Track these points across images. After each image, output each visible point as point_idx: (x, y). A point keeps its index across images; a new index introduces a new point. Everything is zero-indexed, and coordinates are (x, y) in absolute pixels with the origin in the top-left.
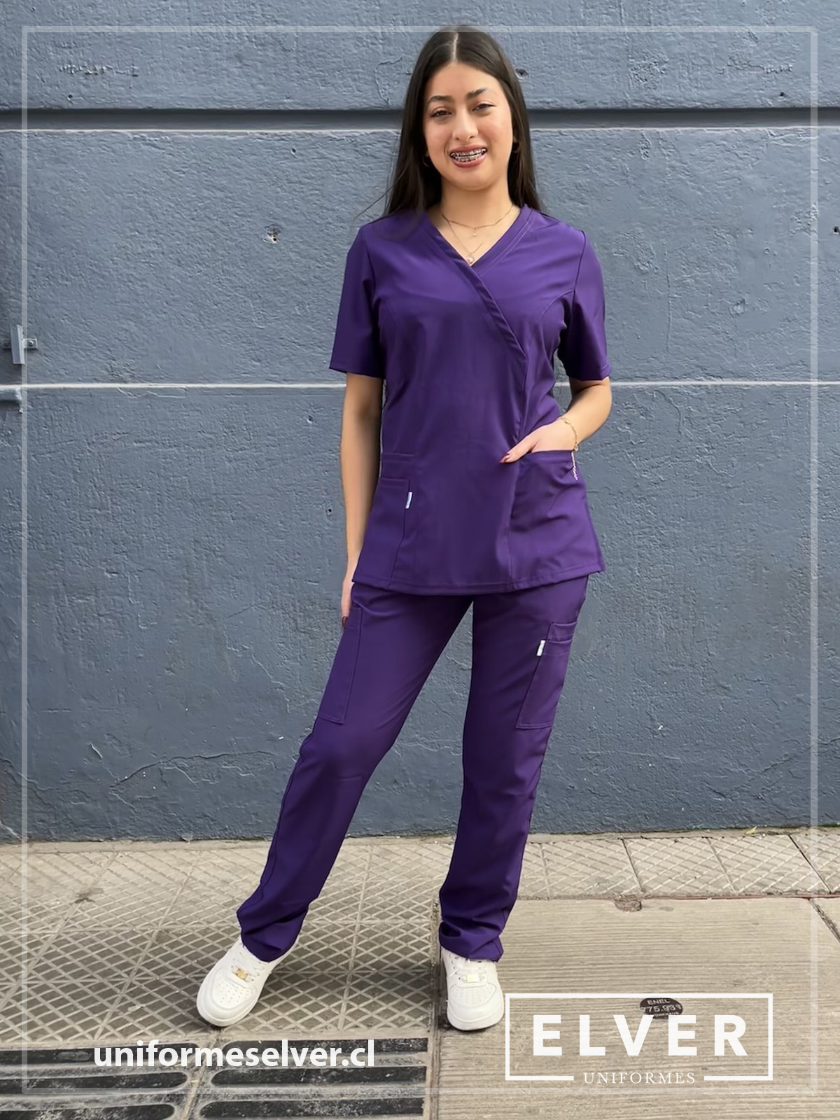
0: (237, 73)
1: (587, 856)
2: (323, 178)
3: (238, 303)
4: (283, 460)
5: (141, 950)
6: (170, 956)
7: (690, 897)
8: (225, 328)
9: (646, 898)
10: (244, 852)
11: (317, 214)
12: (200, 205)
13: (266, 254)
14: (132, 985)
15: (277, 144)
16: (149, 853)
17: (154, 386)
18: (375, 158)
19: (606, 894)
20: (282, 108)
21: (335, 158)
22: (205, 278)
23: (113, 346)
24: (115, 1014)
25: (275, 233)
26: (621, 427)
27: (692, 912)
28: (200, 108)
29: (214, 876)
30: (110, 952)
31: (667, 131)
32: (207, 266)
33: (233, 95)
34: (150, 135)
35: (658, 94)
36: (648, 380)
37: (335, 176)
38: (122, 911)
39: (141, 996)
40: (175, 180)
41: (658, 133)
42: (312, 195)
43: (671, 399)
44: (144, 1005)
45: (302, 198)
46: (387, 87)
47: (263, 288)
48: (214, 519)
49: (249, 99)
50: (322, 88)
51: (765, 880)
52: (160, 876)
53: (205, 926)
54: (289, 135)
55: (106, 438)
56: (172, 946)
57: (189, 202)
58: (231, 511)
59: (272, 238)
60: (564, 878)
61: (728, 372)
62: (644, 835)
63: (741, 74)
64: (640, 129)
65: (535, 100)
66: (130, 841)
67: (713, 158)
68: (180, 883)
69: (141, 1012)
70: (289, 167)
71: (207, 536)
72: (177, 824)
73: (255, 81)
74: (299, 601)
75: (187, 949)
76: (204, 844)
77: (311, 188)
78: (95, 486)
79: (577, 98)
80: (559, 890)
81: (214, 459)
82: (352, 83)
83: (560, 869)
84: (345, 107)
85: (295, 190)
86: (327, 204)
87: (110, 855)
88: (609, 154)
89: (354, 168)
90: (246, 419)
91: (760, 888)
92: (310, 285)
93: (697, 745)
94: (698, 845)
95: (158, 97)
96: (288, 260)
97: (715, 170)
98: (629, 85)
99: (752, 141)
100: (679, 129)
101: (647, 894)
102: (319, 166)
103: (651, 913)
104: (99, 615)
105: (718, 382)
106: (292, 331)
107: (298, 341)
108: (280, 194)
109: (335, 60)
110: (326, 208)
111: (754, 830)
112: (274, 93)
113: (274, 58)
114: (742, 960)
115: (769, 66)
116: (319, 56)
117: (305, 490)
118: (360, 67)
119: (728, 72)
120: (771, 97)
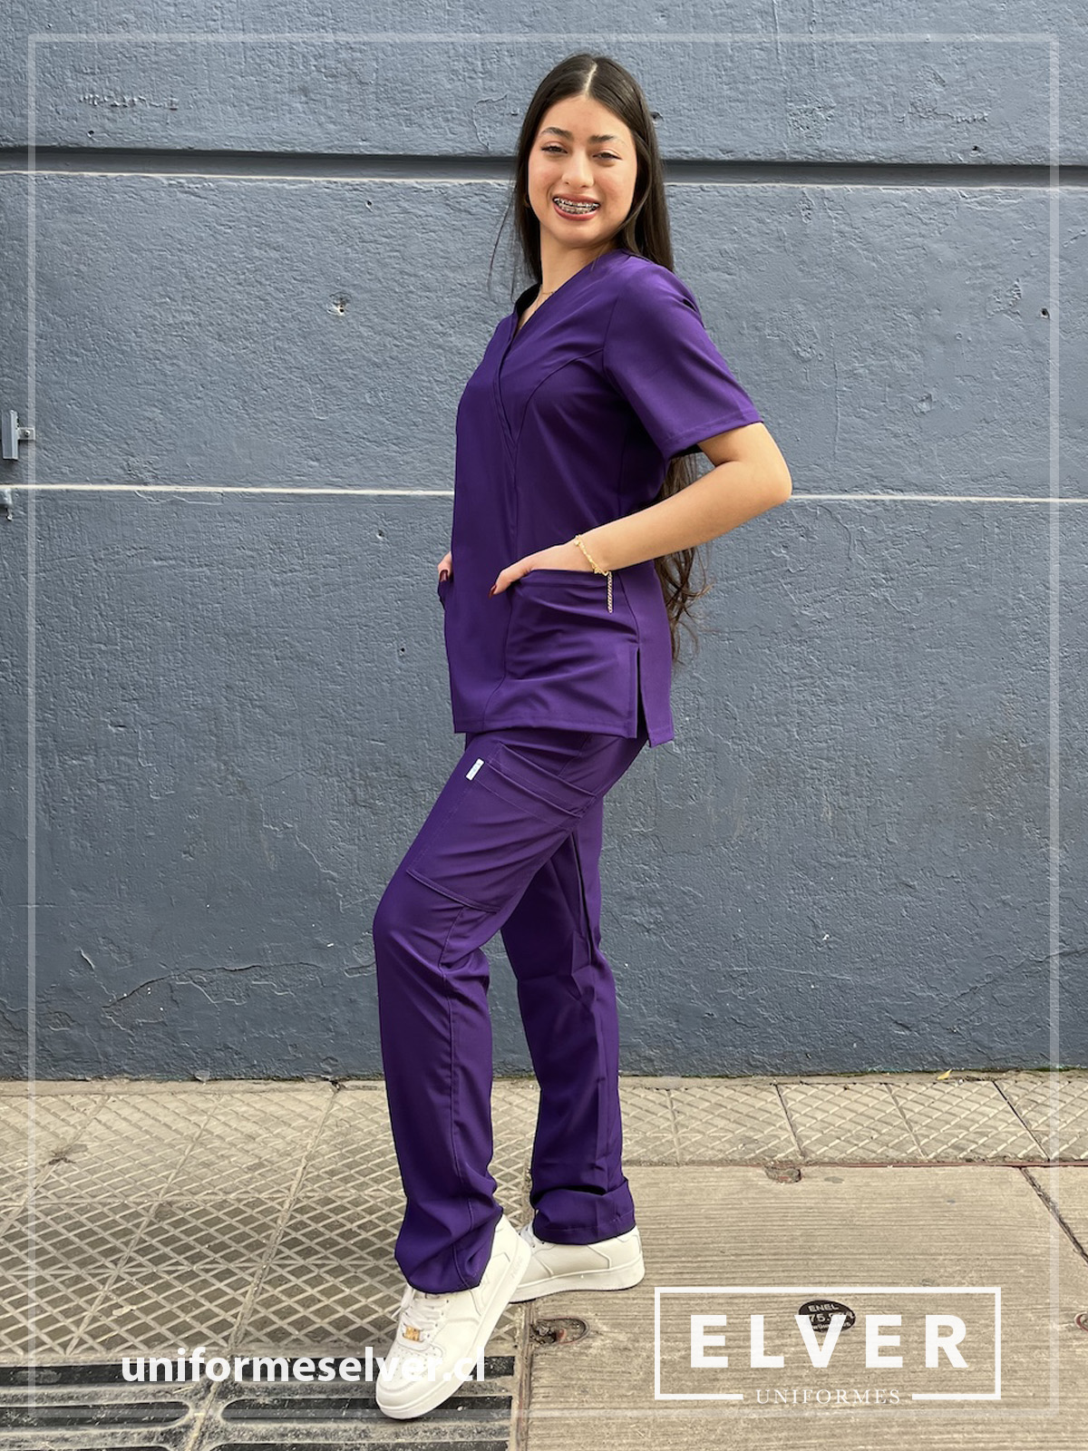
0: (301, 110)
1: (729, 1107)
2: (405, 237)
3: (293, 387)
4: (345, 585)
5: (134, 1229)
6: (173, 1239)
7: (864, 1163)
8: (275, 419)
9: (807, 1164)
10: (276, 1097)
11: (396, 281)
12: (248, 266)
13: (331, 329)
14: (119, 1279)
15: (348, 195)
16: (151, 1097)
17: (182, 489)
18: (470, 213)
19: (753, 1158)
20: (355, 152)
21: (421, 213)
22: (252, 356)
23: (133, 438)
24: (94, 1320)
25: (343, 302)
26: (776, 551)
27: (867, 1185)
28: (253, 149)
29: (236, 1129)
30: (92, 1232)
31: (834, 189)
32: (255, 342)
33: (296, 136)
34: (190, 181)
35: (823, 145)
36: (810, 493)
37: (420, 235)
38: (111, 1176)
39: (131, 1294)
40: (218, 236)
41: (823, 191)
42: (390, 257)
43: (839, 516)
44: (135, 1307)
45: (378, 260)
46: (488, 129)
47: (326, 369)
48: (253, 659)
49: (316, 141)
50: (406, 129)
51: (964, 1142)
52: (164, 1128)
53: (221, 1197)
54: (365, 184)
55: (118, 553)
56: (176, 1225)
57: (235, 263)
58: (276, 649)
59: (338, 309)
60: (699, 1137)
61: (911, 484)
62: (804, 1080)
63: (924, 122)
64: (800, 186)
65: (670, 149)
66: (126, 1081)
67: (890, 223)
68: (189, 1138)
69: (129, 1317)
70: (364, 223)
71: (243, 681)
72: (191, 1058)
73: (323, 119)
74: (359, 766)
75: (196, 1230)
76: (226, 1085)
77: (388, 249)
78: (101, 614)
79: (723, 147)
80: (692, 1153)
81: (255, 583)
82: (443, 124)
83: (695, 1124)
84: (434, 152)
85: (368, 251)
86: (409, 269)
87: (98, 1099)
88: (763, 215)
89: (444, 226)
90: (298, 533)
91: (956, 1153)
92: (384, 368)
93: (873, 960)
94: (875, 1093)
95: (201, 135)
96: (358, 336)
97: (893, 237)
98: (787, 133)
99: (940, 204)
100: (849, 187)
101: (808, 1159)
102: (400, 222)
103: (813, 1185)
104: (99, 781)
105: (899, 497)
106: (360, 424)
107: (369, 436)
108: (350, 256)
109: (423, 96)
110: (407, 274)
111: (947, 1074)
112: (347, 134)
113: (348, 93)
114: (933, 1250)
115: (960, 114)
116: (404, 91)
117: (372, 624)
118: (454, 103)
119: (909, 121)
120: (962, 152)
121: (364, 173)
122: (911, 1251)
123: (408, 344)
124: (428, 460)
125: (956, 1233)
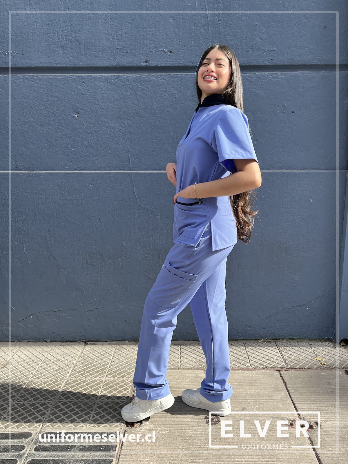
0: (62, 53)
2: (95, 93)
3: (64, 140)
4: (81, 200)
6: (31, 393)
8: (59, 150)
10: (68, 347)
11: (93, 107)
12: (48, 103)
13: (74, 122)
14: (13, 405)
15: (77, 80)
16: (32, 347)
17: (32, 172)
18: (115, 85)
19: (201, 367)
20: (79, 66)
21: (100, 85)
22: (51, 131)
23: (17, 156)
27: (232, 376)
28: (48, 66)
29: (55, 357)
32: (52, 127)
33: (61, 61)
34: (29, 76)
37: (100, 92)
40: (39, 94)
42: (91, 99)
44: (16, 415)
45: (87, 100)
46: (119, 58)
47: (73, 135)
48: (55, 222)
49: (67, 63)
50: (94, 58)
51: (263, 362)
53: (46, 379)
54: (82, 76)
55: (15, 191)
57: (44, 102)
58: (62, 219)
59: (76, 115)
60: (187, 360)
63: (256, 52)
65: (176, 62)
66: (26, 342)
67: (245, 85)
68: (41, 360)
70: (82, 88)
71: (53, 228)
72: (44, 335)
73: (68, 56)
74: (88, 253)
76: (54, 343)
77: (90, 96)
80: (184, 366)
82: (105, 56)
84: (103, 65)
85: (84, 97)
87: (18, 347)
89: (107, 89)
90: (67, 184)
91: (260, 366)
92: (90, 134)
93: (240, 308)
94: (240, 346)
95: (32, 62)
96: (82, 124)
97: (246, 89)
99: (260, 78)
102: (93, 88)
104: (13, 258)
106: (84, 151)
107: (87, 155)
108: (79, 99)
109: (99, 47)
110: (96, 104)
111: (262, 340)
112: (76, 60)
113: (75, 47)
114: (247, 398)
115: (267, 49)
116: (93, 46)
117: (90, 211)
118: (108, 50)
119: (250, 51)
120: (268, 61)
121: (82, 72)
122: (241, 399)
123: (97, 126)
124: (105, 162)
125: (255, 392)
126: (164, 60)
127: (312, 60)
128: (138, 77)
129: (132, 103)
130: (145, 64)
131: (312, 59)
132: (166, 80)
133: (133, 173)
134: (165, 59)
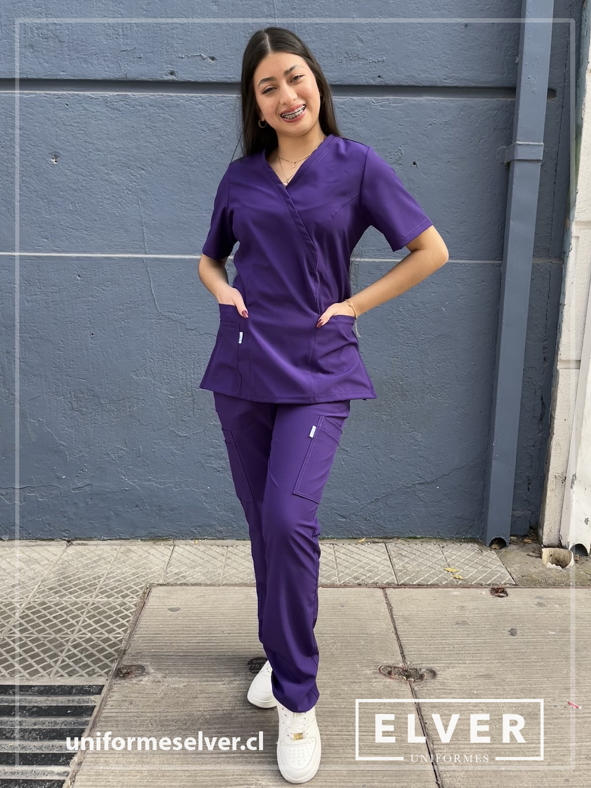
0: (30, 55)
2: (86, 123)
3: (33, 202)
4: (62, 302)
8: (25, 218)
11: (82, 146)
12: (8, 139)
13: (50, 171)
15: (56, 100)
18: (119, 110)
20: (59, 78)
21: (94, 110)
22: (12, 185)
25: (56, 157)
28: (6, 77)
32: (13, 178)
33: (28, 69)
37: (94, 122)
42: (79, 133)
45: (73, 135)
46: (126, 66)
47: (49, 192)
49: (38, 72)
50: (84, 65)
51: (360, 575)
54: (64, 95)
58: (30, 333)
59: (55, 160)
60: (235, 571)
63: (353, 62)
65: (222, 76)
70: (65, 115)
71: (15, 349)
73: (42, 61)
74: (73, 392)
76: (16, 542)
77: (78, 129)
82: (103, 63)
83: (234, 564)
84: (99, 77)
85: (67, 130)
86: (89, 140)
89: (106, 117)
90: (38, 275)
91: (354, 581)
92: (78, 191)
99: (361, 106)
102: (83, 115)
106: (68, 220)
107: (72, 226)
108: (58, 133)
109: (93, 48)
110: (88, 142)
111: (363, 540)
112: (54, 68)
113: (54, 47)
115: (371, 58)
116: (83, 45)
117: (76, 321)
118: (108, 52)
119: (344, 61)
120: (372, 78)
121: (64, 89)
123: (90, 179)
124: (102, 239)
126: (200, 71)
127: (445, 79)
128: (158, 98)
129: (148, 142)
130: (171, 77)
131: (445, 77)
132: (205, 105)
133: (149, 258)
134: (203, 70)
